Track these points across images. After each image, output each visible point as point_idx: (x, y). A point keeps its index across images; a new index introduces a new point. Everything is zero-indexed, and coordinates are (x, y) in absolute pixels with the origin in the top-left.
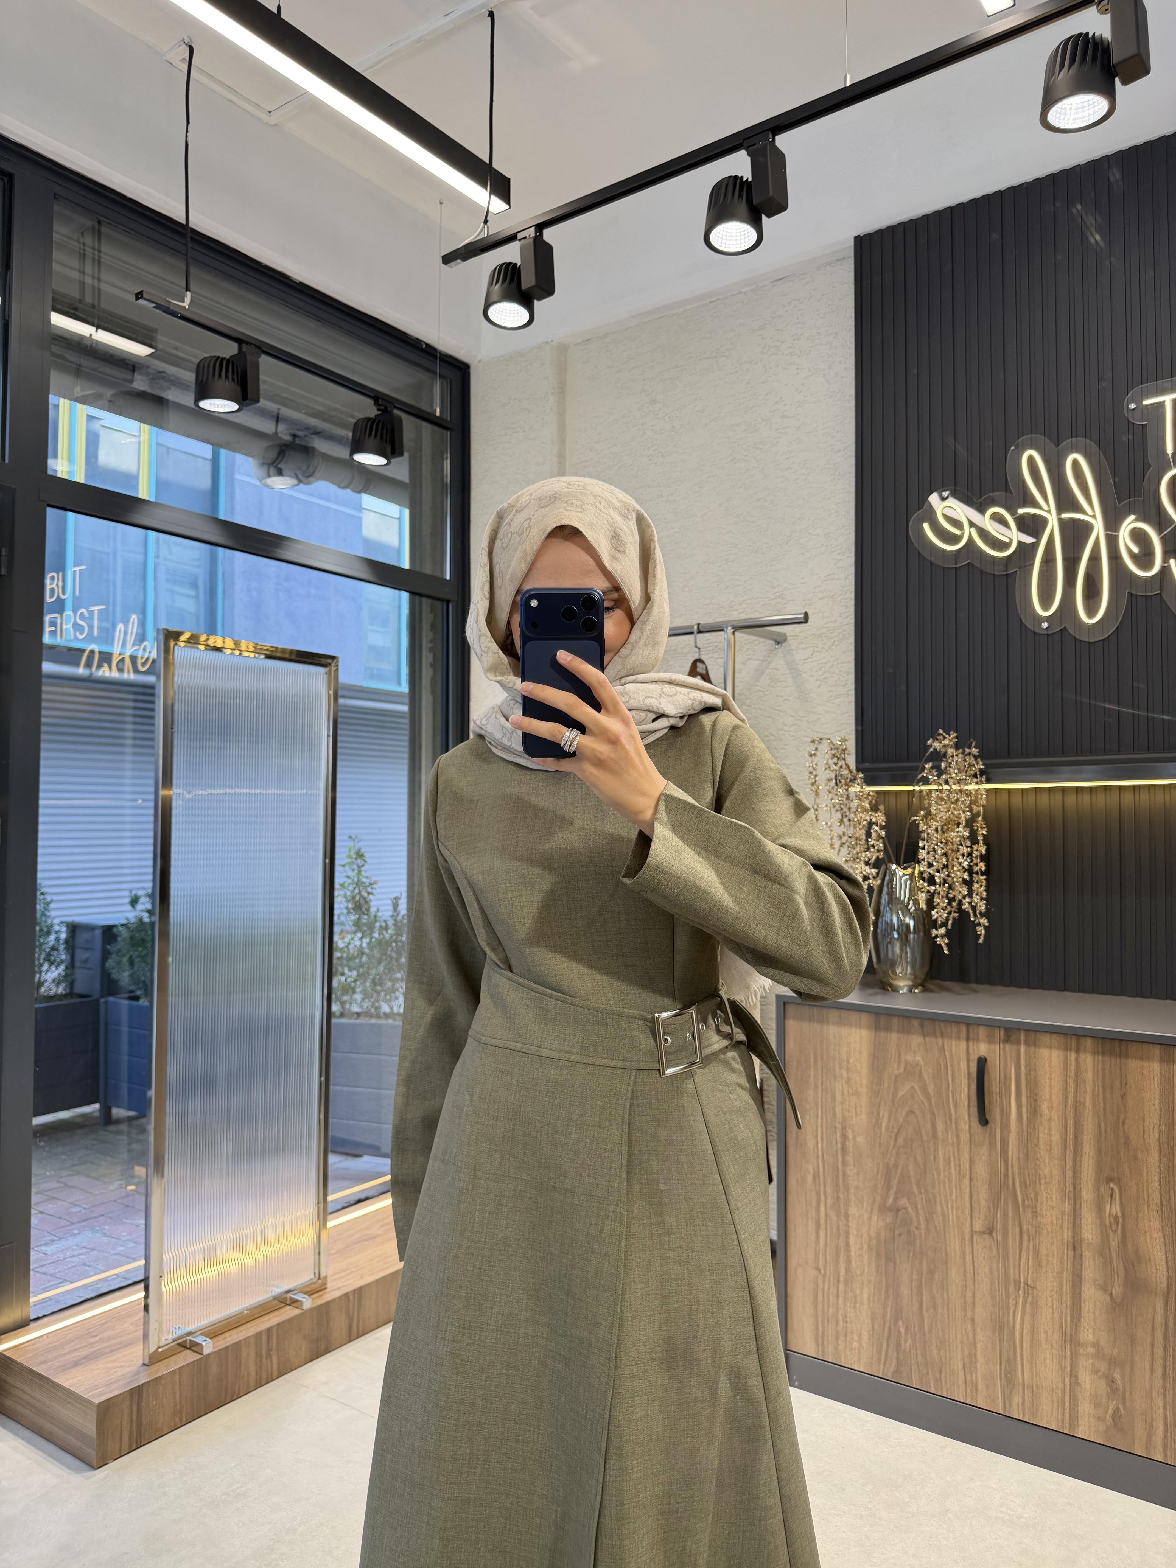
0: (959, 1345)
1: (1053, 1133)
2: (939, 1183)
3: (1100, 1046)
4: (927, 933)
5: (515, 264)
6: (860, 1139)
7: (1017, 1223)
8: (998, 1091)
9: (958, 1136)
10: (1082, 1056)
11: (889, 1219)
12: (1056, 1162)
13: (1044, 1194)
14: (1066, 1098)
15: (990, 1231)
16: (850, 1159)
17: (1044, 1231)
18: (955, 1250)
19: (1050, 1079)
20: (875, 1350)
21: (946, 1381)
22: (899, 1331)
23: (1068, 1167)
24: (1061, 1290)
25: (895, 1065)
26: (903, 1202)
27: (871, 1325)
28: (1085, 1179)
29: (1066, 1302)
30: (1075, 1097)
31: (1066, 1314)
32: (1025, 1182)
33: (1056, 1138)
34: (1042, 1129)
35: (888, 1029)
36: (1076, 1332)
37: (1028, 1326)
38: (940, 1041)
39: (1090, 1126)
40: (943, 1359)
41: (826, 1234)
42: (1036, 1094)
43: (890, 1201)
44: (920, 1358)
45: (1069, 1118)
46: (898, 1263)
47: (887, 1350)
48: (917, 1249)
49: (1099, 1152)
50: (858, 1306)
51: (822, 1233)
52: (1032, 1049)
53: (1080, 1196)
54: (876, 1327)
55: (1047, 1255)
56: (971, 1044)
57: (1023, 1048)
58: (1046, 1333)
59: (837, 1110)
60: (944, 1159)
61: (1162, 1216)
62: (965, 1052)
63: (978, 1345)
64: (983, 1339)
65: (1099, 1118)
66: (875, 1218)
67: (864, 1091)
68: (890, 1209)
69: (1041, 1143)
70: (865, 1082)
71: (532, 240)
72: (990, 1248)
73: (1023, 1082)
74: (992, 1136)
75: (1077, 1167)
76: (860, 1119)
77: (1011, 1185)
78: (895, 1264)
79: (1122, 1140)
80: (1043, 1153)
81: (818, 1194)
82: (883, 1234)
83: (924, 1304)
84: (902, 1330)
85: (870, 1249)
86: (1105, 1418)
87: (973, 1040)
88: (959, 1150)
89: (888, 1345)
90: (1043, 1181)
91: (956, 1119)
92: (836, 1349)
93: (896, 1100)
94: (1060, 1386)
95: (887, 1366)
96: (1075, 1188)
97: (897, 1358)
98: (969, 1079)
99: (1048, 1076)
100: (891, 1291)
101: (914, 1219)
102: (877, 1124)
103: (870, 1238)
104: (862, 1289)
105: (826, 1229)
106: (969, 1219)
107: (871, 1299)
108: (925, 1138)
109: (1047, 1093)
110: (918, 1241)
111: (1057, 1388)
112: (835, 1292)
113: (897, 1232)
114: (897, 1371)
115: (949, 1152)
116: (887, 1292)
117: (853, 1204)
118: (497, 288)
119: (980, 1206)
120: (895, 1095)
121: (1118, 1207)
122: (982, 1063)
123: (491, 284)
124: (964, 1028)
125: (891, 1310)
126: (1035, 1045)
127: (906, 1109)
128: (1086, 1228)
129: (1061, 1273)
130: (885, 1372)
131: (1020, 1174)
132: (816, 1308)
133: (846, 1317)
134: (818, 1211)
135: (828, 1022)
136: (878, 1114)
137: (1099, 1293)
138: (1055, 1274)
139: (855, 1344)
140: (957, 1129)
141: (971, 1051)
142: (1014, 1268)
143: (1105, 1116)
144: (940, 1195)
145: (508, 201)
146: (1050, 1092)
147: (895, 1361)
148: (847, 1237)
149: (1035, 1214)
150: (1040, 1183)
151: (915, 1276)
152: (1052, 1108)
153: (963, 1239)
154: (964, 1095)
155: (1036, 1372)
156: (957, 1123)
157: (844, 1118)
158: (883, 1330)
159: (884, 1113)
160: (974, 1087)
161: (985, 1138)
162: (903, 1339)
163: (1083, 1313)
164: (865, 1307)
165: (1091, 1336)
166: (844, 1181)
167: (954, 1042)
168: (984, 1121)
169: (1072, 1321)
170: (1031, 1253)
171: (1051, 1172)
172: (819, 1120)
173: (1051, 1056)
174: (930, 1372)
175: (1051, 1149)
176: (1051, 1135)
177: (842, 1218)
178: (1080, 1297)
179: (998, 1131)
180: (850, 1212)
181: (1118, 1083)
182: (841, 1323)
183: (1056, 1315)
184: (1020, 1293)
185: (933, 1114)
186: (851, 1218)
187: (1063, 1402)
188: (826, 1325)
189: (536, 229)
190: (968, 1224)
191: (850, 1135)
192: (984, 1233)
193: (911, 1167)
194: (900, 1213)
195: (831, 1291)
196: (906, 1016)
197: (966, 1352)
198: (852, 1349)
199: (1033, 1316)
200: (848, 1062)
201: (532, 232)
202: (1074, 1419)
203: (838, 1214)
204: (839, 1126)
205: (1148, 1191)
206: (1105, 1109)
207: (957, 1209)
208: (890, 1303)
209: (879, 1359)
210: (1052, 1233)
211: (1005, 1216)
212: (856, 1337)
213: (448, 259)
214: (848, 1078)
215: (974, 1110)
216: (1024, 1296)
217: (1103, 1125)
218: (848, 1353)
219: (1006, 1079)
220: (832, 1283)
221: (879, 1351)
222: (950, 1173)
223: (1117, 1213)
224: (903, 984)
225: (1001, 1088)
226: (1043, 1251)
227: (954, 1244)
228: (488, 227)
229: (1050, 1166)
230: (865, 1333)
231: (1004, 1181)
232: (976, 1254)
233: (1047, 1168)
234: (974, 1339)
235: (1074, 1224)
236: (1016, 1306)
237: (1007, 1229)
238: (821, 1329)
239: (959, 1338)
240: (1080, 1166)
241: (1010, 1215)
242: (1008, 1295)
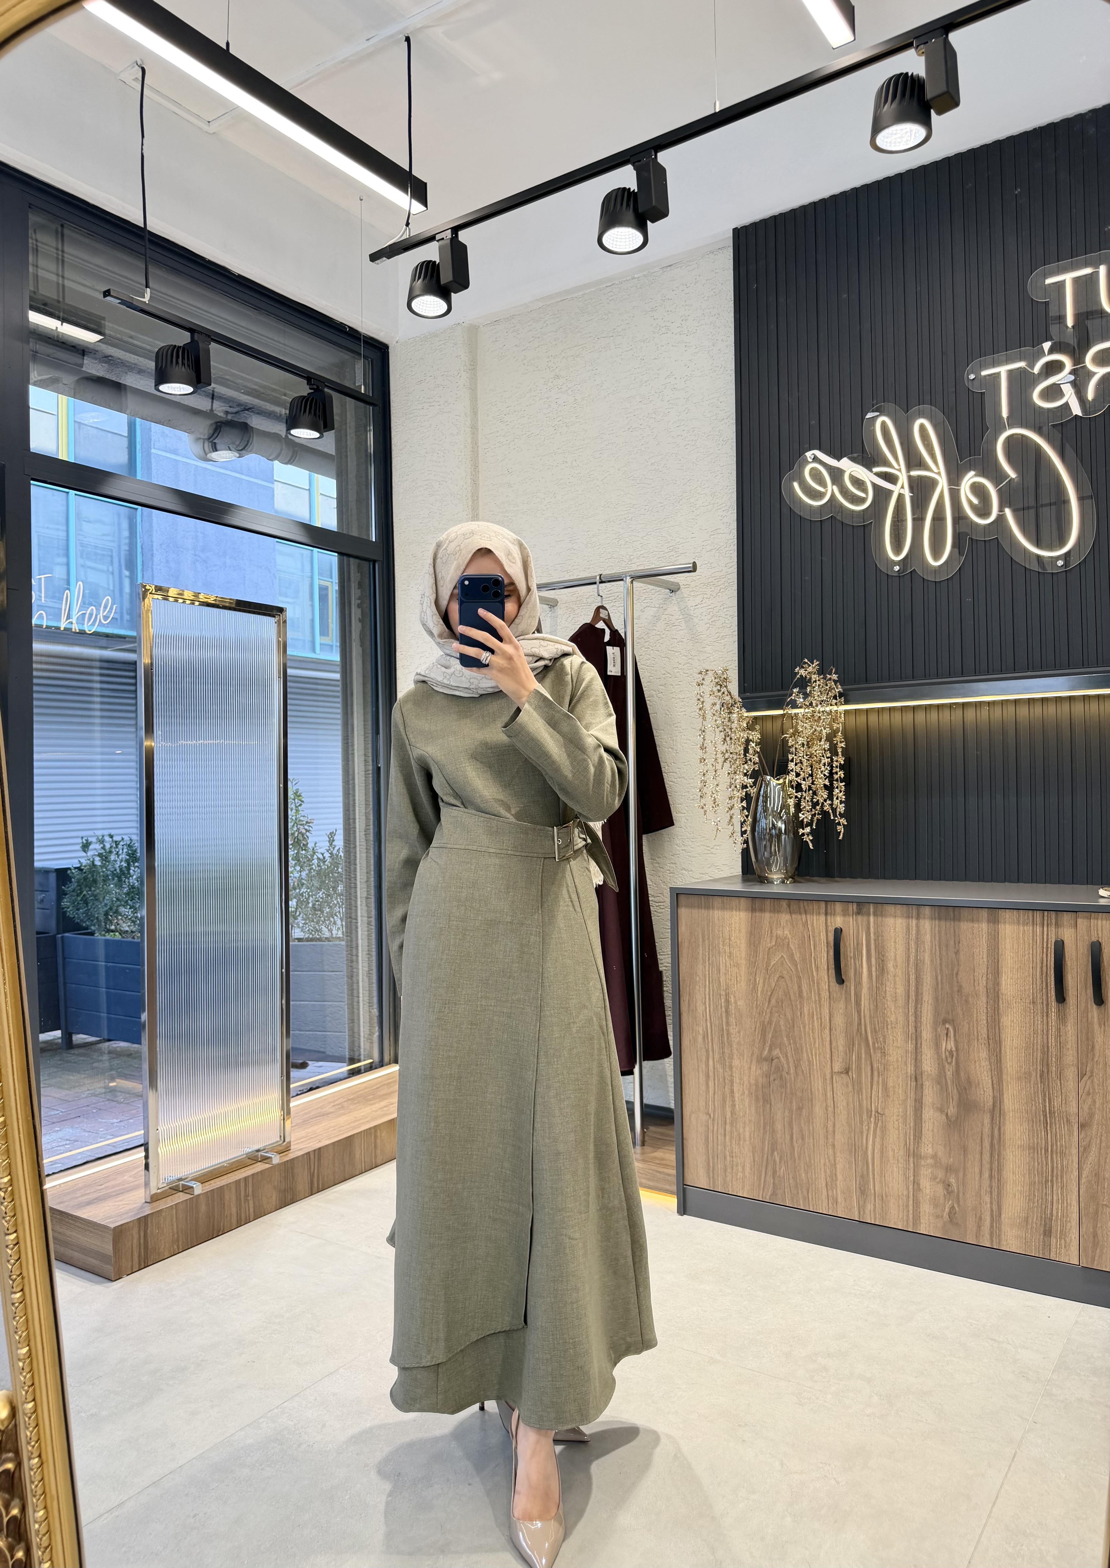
0: (822, 1167)
1: (898, 986)
2: (805, 1034)
3: (935, 913)
4: (796, 833)
5: (435, 262)
6: (741, 1003)
7: (868, 1063)
8: (852, 955)
9: (819, 994)
10: (921, 922)
11: (765, 1067)
12: (901, 1010)
13: (890, 1037)
14: (908, 957)
15: (847, 1071)
16: (732, 1020)
17: (891, 1068)
18: (818, 1089)
19: (894, 942)
20: (756, 1178)
21: (811, 1198)
22: (774, 1160)
23: (910, 1013)
24: (905, 1114)
25: (768, 941)
26: (776, 1052)
27: (752, 1157)
28: (924, 1023)
29: (910, 1124)
30: (916, 956)
31: (910, 1133)
32: (875, 1028)
33: (900, 991)
34: (888, 984)
35: (762, 910)
36: (917, 1148)
37: (879, 1147)
38: (804, 916)
39: (928, 978)
40: (810, 1180)
41: (715, 1084)
42: (883, 956)
43: (766, 1052)
44: (791, 1181)
45: (910, 973)
46: (773, 1103)
47: (765, 1177)
48: (788, 1091)
49: (936, 999)
50: (741, 1143)
51: (711, 1084)
52: (880, 919)
53: (921, 1036)
54: (756, 1159)
55: (894, 1087)
56: (829, 918)
57: (872, 918)
58: (893, 1150)
59: (721, 980)
60: (809, 1014)
61: (989, 1048)
62: (824, 925)
63: (838, 1166)
64: (841, 1160)
65: (936, 971)
66: (753, 1067)
67: (743, 962)
68: (766, 1059)
69: (888, 995)
70: (743, 955)
71: (449, 241)
72: (847, 1085)
73: (873, 946)
74: (848, 993)
75: (918, 1013)
76: (740, 988)
77: (863, 1032)
78: (771, 1105)
79: (955, 989)
80: (889, 1003)
81: (707, 1051)
82: (760, 1080)
83: (794, 1136)
84: (777, 1159)
85: (750, 1094)
86: (942, 1217)
87: (831, 914)
88: (820, 1006)
89: (766, 1173)
90: (889, 1027)
91: (817, 980)
92: (724, 1181)
93: (770, 968)
94: (905, 1193)
95: (766, 1190)
96: (916, 1031)
97: (774, 1183)
98: (827, 947)
99: (893, 940)
100: (768, 1128)
101: (786, 1066)
102: (754, 989)
103: (750, 1084)
104: (744, 1128)
105: (714, 1080)
106: (829, 1062)
107: (752, 1135)
108: (792, 998)
109: (892, 954)
110: (788, 1085)
111: (903, 1194)
112: (723, 1132)
113: (772, 1078)
114: (774, 1193)
115: (813, 1008)
116: (764, 1128)
117: (735, 1056)
118: (419, 282)
119: (838, 1052)
120: (768, 964)
121: (952, 1043)
122: (838, 933)
123: (413, 279)
124: (823, 905)
125: (768, 1144)
126: (882, 916)
127: (777, 976)
128: (925, 1062)
129: (905, 1100)
130: (765, 1196)
131: (870, 1023)
132: (707, 1146)
133: (732, 1153)
134: (707, 1065)
135: (713, 908)
136: (755, 980)
137: (937, 1114)
138: (900, 1102)
139: (740, 1175)
140: (818, 989)
141: (829, 924)
142: (867, 1100)
143: (941, 970)
144: (806, 1044)
145: (426, 206)
146: (895, 953)
147: (772, 1185)
148: (732, 1085)
149: (884, 1054)
150: (887, 1029)
151: (787, 1114)
152: (897, 966)
153: (825, 1079)
154: (824, 960)
155: (884, 1182)
156: (818, 983)
157: (728, 987)
158: (762, 1160)
159: (760, 980)
160: (832, 953)
161: (841, 994)
162: (777, 1166)
163: (923, 1131)
164: (747, 1143)
165: (929, 1150)
166: (728, 1039)
167: (815, 917)
168: (840, 980)
169: (914, 1139)
170: (880, 1087)
171: (897, 1019)
172: (707, 990)
173: (895, 924)
174: (799, 1192)
175: (896, 1000)
176: (896, 989)
177: (727, 1070)
178: (921, 1120)
179: (853, 988)
180: (733, 1064)
181: (951, 942)
182: (728, 1158)
183: (901, 1135)
184: (872, 1119)
185: (799, 977)
186: (734, 1069)
187: (907, 1206)
188: (716, 1161)
189: (452, 231)
190: (829, 1067)
191: (732, 1000)
192: (842, 1073)
193: (782, 1023)
194: (774, 1062)
195: (720, 1131)
196: (777, 898)
197: (828, 1173)
198: (737, 1179)
199: (882, 1139)
200: (730, 939)
201: (448, 234)
202: (917, 1219)
203: (724, 1068)
204: (723, 993)
205: (977, 1028)
206: (940, 963)
207: (819, 1055)
208: (767, 1138)
209: (759, 1185)
210: (898, 1068)
211: (859, 1058)
212: (740, 1169)
213: (374, 257)
214: (730, 953)
215: (832, 972)
216: (875, 1123)
217: (939, 977)
218: (734, 1183)
219: (859, 944)
220: (720, 1124)
221: (759, 1179)
222: (813, 1026)
223: (951, 1048)
224: (776, 876)
225: (855, 952)
226: (890, 1084)
227: (818, 1084)
228: (409, 229)
229: (895, 1014)
230: (748, 1165)
231: (858, 1030)
232: (835, 1090)
233: (893, 1016)
234: (835, 1161)
235: (916, 1059)
236: (868, 1131)
237: (861, 1068)
238: (711, 1165)
239: (822, 1161)
240: (921, 1012)
241: (863, 1056)
242: (861, 1122)
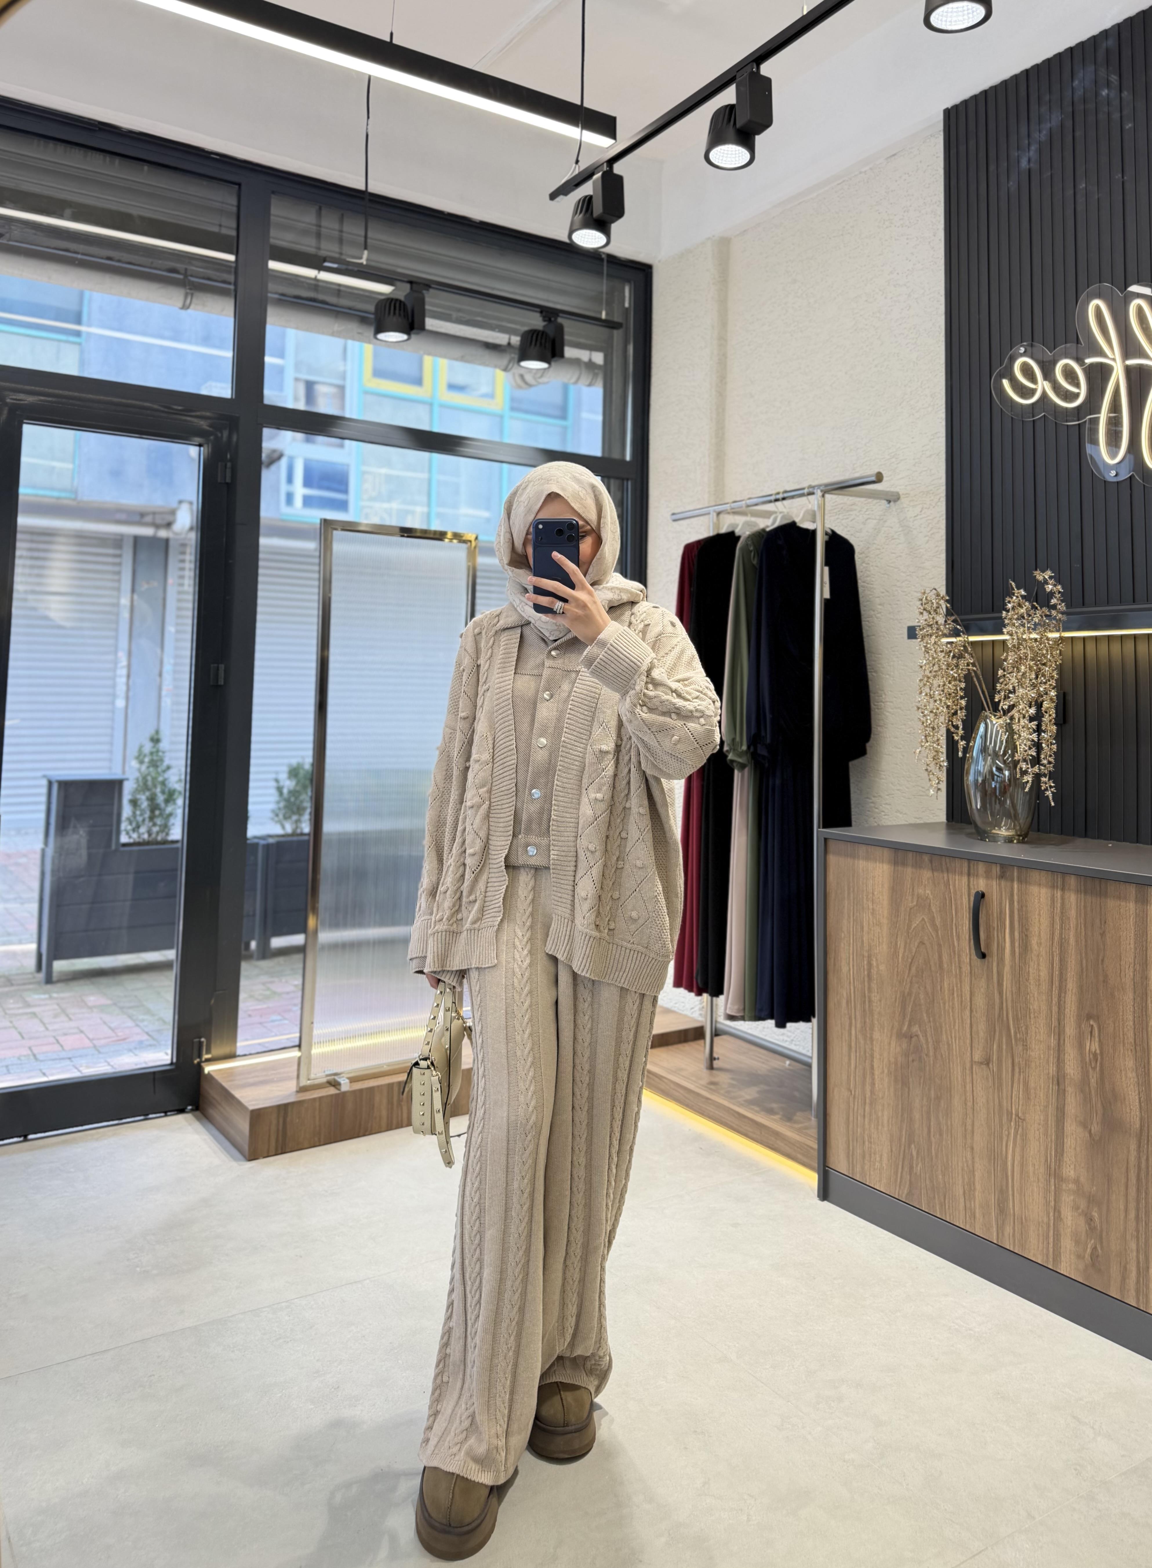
0: (960, 1171)
1: (1041, 968)
2: (945, 1013)
3: (1082, 884)
6: (882, 968)
7: (1009, 1055)
8: (995, 927)
9: (961, 968)
10: (1067, 894)
11: (906, 1048)
12: (1044, 998)
13: (1033, 1028)
14: (1053, 934)
15: (987, 1062)
16: (874, 986)
17: (1033, 1065)
18: (958, 1078)
19: (1039, 915)
20: (892, 1171)
21: (949, 1206)
22: (911, 1154)
23: (1054, 1002)
24: (1047, 1124)
25: (910, 898)
26: (916, 1029)
27: (889, 1147)
28: (1068, 1015)
29: (1051, 1136)
30: (1061, 934)
31: (1051, 1147)
32: (1017, 1015)
33: (1044, 974)
34: (1032, 964)
35: (905, 864)
36: (1059, 1168)
37: (1017, 1157)
38: (946, 875)
39: (1073, 962)
40: (947, 1185)
41: (856, 1057)
42: (1027, 929)
43: (906, 1028)
44: (928, 1182)
45: (1055, 954)
46: (911, 1088)
47: (902, 1172)
48: (927, 1076)
49: (1081, 988)
50: (880, 1128)
51: (853, 1056)
52: (1023, 886)
53: (1064, 1031)
54: (894, 1149)
55: (1033, 1088)
56: (972, 878)
57: (1016, 885)
58: (1033, 1165)
59: (864, 939)
60: (949, 990)
61: (1136, 1056)
62: (965, 887)
63: (976, 1173)
64: (980, 1167)
65: (1081, 954)
66: (893, 1044)
67: (885, 921)
68: (905, 1036)
69: (1031, 978)
70: (886, 913)
72: (988, 1079)
73: (1017, 918)
74: (989, 970)
75: (1062, 1003)
76: (882, 950)
77: (1005, 1019)
78: (909, 1089)
79: (1101, 978)
80: (1032, 988)
81: (850, 1017)
82: (899, 1059)
83: (932, 1129)
84: (915, 1154)
85: (890, 1073)
86: (1084, 1256)
87: (974, 875)
88: (961, 981)
89: (903, 1167)
90: (1032, 1016)
91: (958, 951)
92: (863, 1168)
93: (911, 931)
94: (1046, 1220)
95: (902, 1187)
96: (1059, 1024)
97: (910, 1181)
98: (969, 912)
99: (1037, 912)
100: (906, 1115)
101: (926, 1049)
102: (896, 952)
103: (890, 1063)
104: (883, 1111)
105: (856, 1052)
106: (969, 1049)
107: (892, 1123)
108: (933, 968)
109: (1036, 929)
110: (927, 1068)
111: (1043, 1221)
112: (865, 1116)
113: (911, 1058)
114: (909, 1194)
115: (953, 983)
116: (903, 1115)
117: (876, 1029)
118: (581, 216)
119: (979, 1037)
120: (909, 926)
121: (1097, 1044)
122: (981, 898)
123: (575, 213)
124: (966, 863)
125: (906, 1134)
126: (1026, 883)
127: (918, 940)
128: (1068, 1063)
129: (1046, 1107)
130: (900, 1193)
131: (1012, 1007)
132: (848, 1129)
133: (870, 1137)
134: (850, 1034)
135: (859, 857)
136: (897, 944)
137: (1080, 1130)
138: (1042, 1108)
139: (877, 1165)
140: (960, 962)
141: (971, 886)
142: (1007, 1099)
143: (1086, 953)
144: (946, 1025)
146: (1039, 928)
147: (908, 1183)
148: (872, 1063)
149: (1026, 1047)
150: (1030, 1018)
151: (925, 1102)
152: (1041, 944)
153: (964, 1068)
154: (966, 928)
155: (1025, 1204)
156: (959, 955)
157: (870, 947)
158: (900, 1151)
159: (901, 945)
161: (983, 971)
162: (915, 1162)
163: (1065, 1148)
164: (886, 1129)
165: (1072, 1172)
166: (870, 1007)
167: (957, 877)
168: (981, 955)
169: (1056, 1156)
170: (1022, 1086)
171: (1040, 1007)
172: (851, 949)
173: (1040, 893)
174: (936, 1196)
175: (1039, 985)
176: (1040, 971)
177: (869, 1042)
178: (1063, 1133)
179: (995, 965)
180: (874, 1040)
181: (1097, 921)
182: (867, 1143)
183: (1042, 1148)
184: (1012, 1124)
186: (875, 1043)
187: (1047, 1237)
188: (856, 1144)
189: (609, 163)
190: (969, 1054)
191: (875, 963)
192: (982, 1063)
193: (922, 996)
194: (915, 1043)
195: (860, 1110)
196: (921, 851)
197: (966, 1180)
198: (874, 1169)
199: (1023, 1149)
200: (873, 894)
202: (1057, 1255)
203: (865, 1039)
204: (866, 955)
205: (1123, 1029)
206: (1086, 946)
207: (959, 1039)
208: (905, 1126)
209: (896, 1181)
210: (1040, 1067)
211: (1000, 1048)
212: (878, 1158)
213: (555, 194)
214: (873, 910)
215: (973, 942)
216: (1015, 1128)
217: (1084, 962)
218: (872, 1172)
219: (1002, 912)
220: (860, 1103)
221: (896, 1173)
222: (953, 1004)
223: (1096, 1050)
225: (997, 922)
226: (1032, 1084)
227: (957, 1072)
229: (1038, 1001)
230: (885, 1155)
231: (999, 1016)
232: (974, 1082)
233: (1036, 1003)
234: (973, 1167)
235: (1058, 1059)
236: (1008, 1135)
237: (1001, 1061)
238: (851, 1148)
239: (960, 1164)
240: (1065, 1002)
241: (1004, 1047)
242: (1001, 1126)
